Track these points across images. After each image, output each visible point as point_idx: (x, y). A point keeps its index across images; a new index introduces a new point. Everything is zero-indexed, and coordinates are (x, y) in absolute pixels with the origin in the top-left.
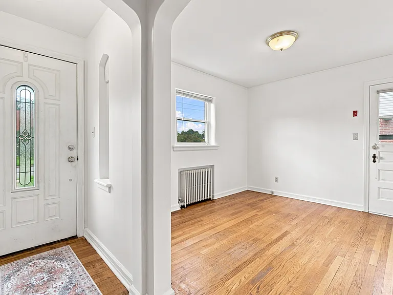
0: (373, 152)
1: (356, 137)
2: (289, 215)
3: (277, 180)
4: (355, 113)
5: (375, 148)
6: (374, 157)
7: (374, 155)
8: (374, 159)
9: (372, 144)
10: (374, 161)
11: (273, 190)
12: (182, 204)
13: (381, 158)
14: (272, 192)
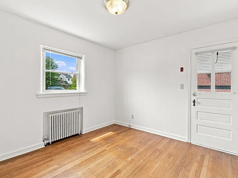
0: (193, 98)
1: (182, 87)
2: (132, 149)
3: (133, 117)
4: (182, 69)
5: (194, 95)
6: (194, 102)
7: (194, 100)
8: (194, 103)
9: (193, 93)
10: (194, 105)
11: (130, 124)
12: (48, 142)
13: (199, 103)
14: (129, 126)
